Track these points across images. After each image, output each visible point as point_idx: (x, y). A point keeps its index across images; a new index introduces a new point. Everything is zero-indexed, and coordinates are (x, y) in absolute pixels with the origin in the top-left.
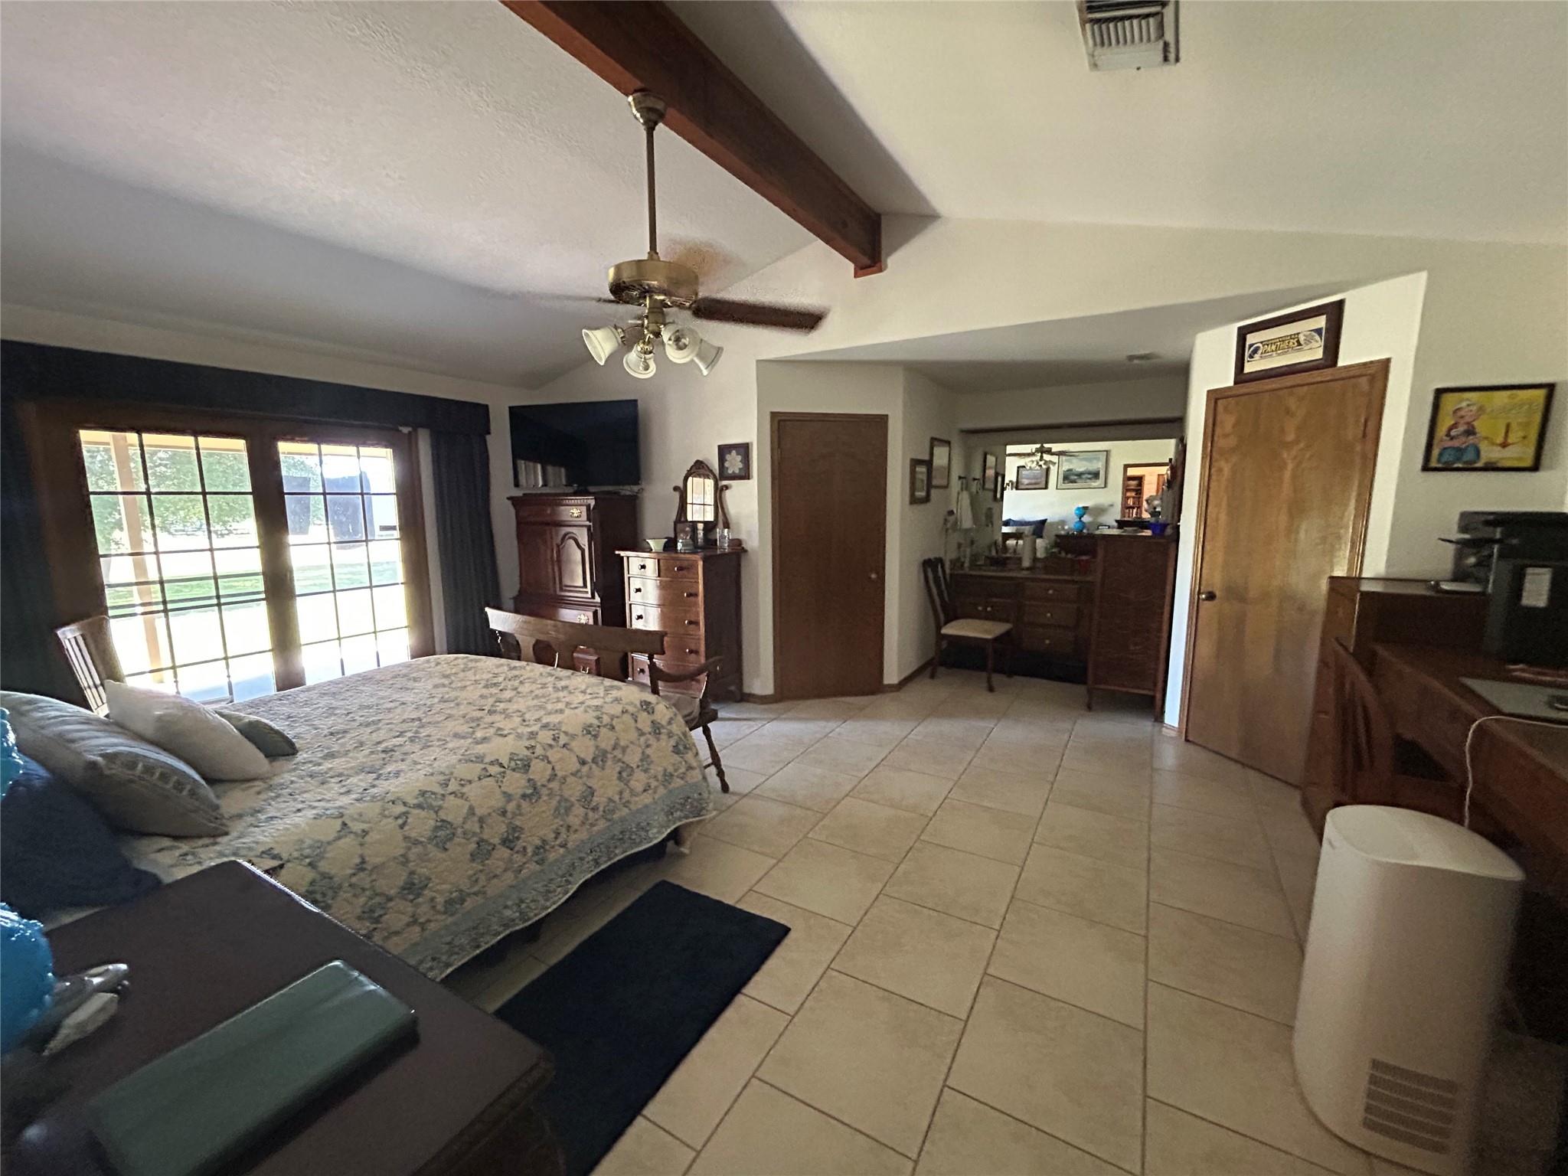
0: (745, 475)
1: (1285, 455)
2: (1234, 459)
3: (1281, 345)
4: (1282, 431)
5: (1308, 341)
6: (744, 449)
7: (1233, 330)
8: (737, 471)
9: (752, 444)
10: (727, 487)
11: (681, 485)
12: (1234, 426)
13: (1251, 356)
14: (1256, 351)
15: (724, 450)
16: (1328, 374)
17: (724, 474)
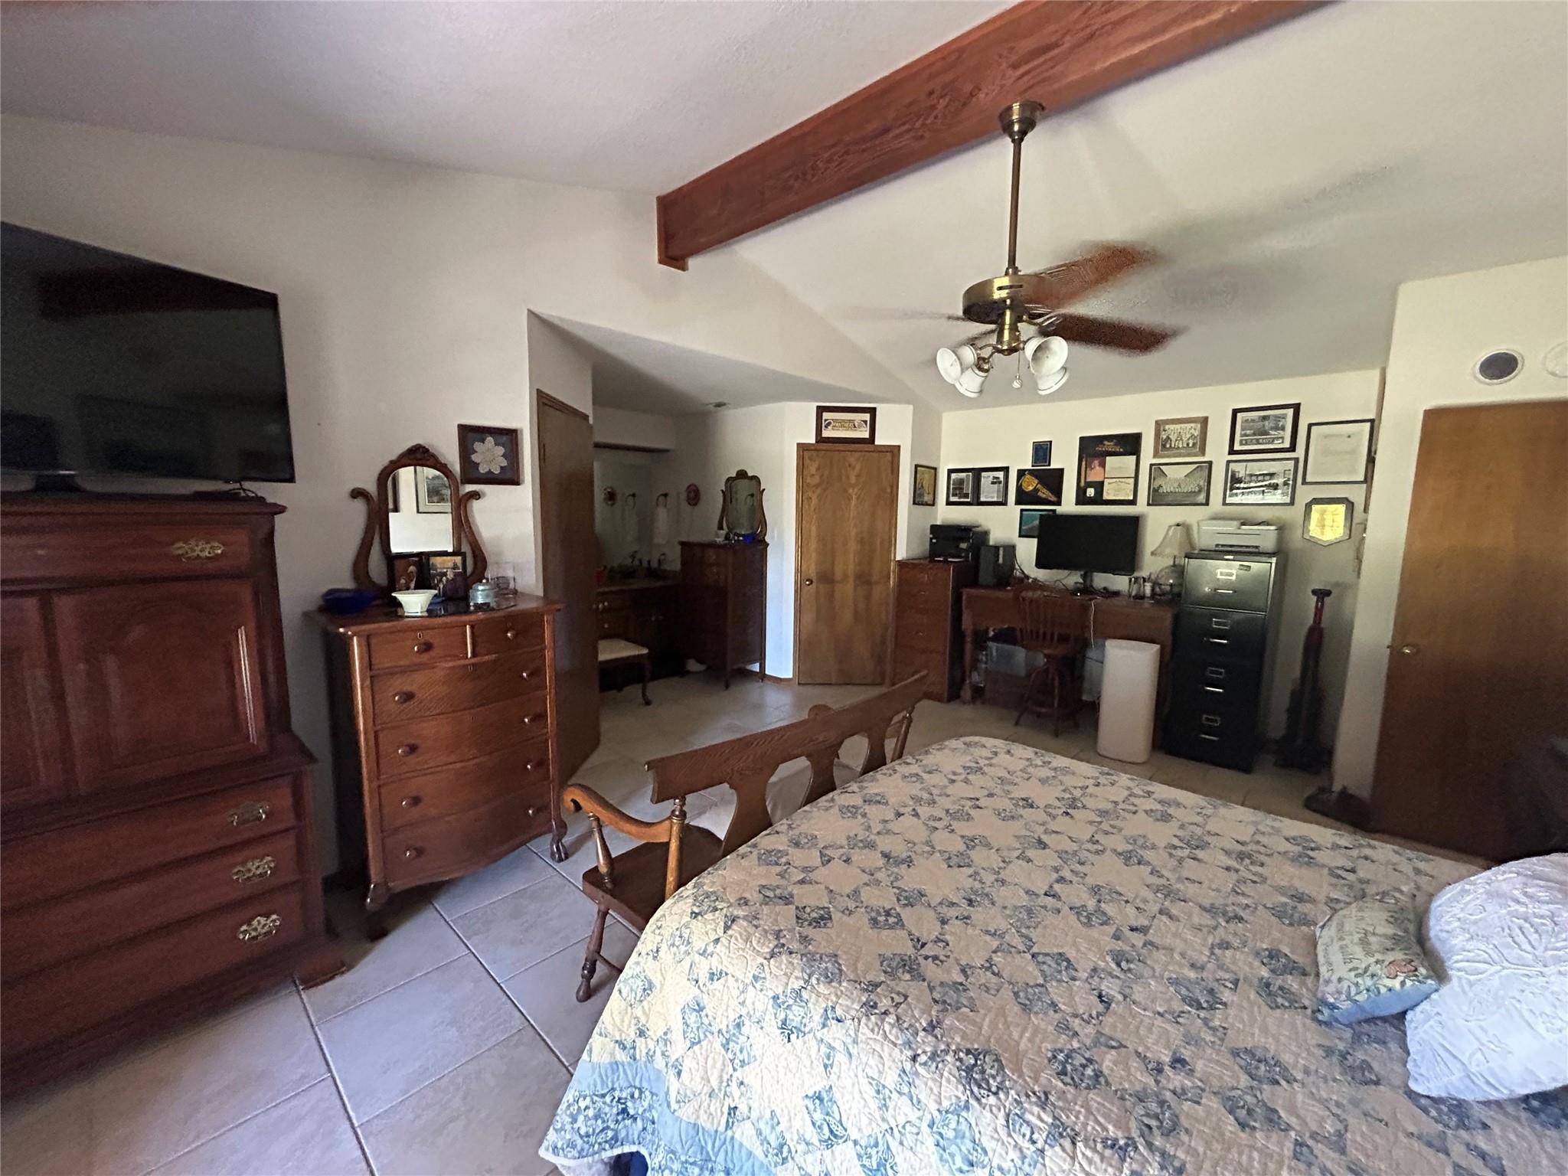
0: (510, 477)
1: (851, 491)
2: (819, 491)
3: (843, 424)
4: (848, 477)
5: (860, 426)
6: (508, 437)
7: (812, 408)
8: (497, 471)
9: (522, 430)
10: (476, 495)
11: (371, 488)
12: (818, 469)
13: (826, 427)
14: (829, 424)
15: (470, 435)
16: (869, 447)
17: (471, 473)
